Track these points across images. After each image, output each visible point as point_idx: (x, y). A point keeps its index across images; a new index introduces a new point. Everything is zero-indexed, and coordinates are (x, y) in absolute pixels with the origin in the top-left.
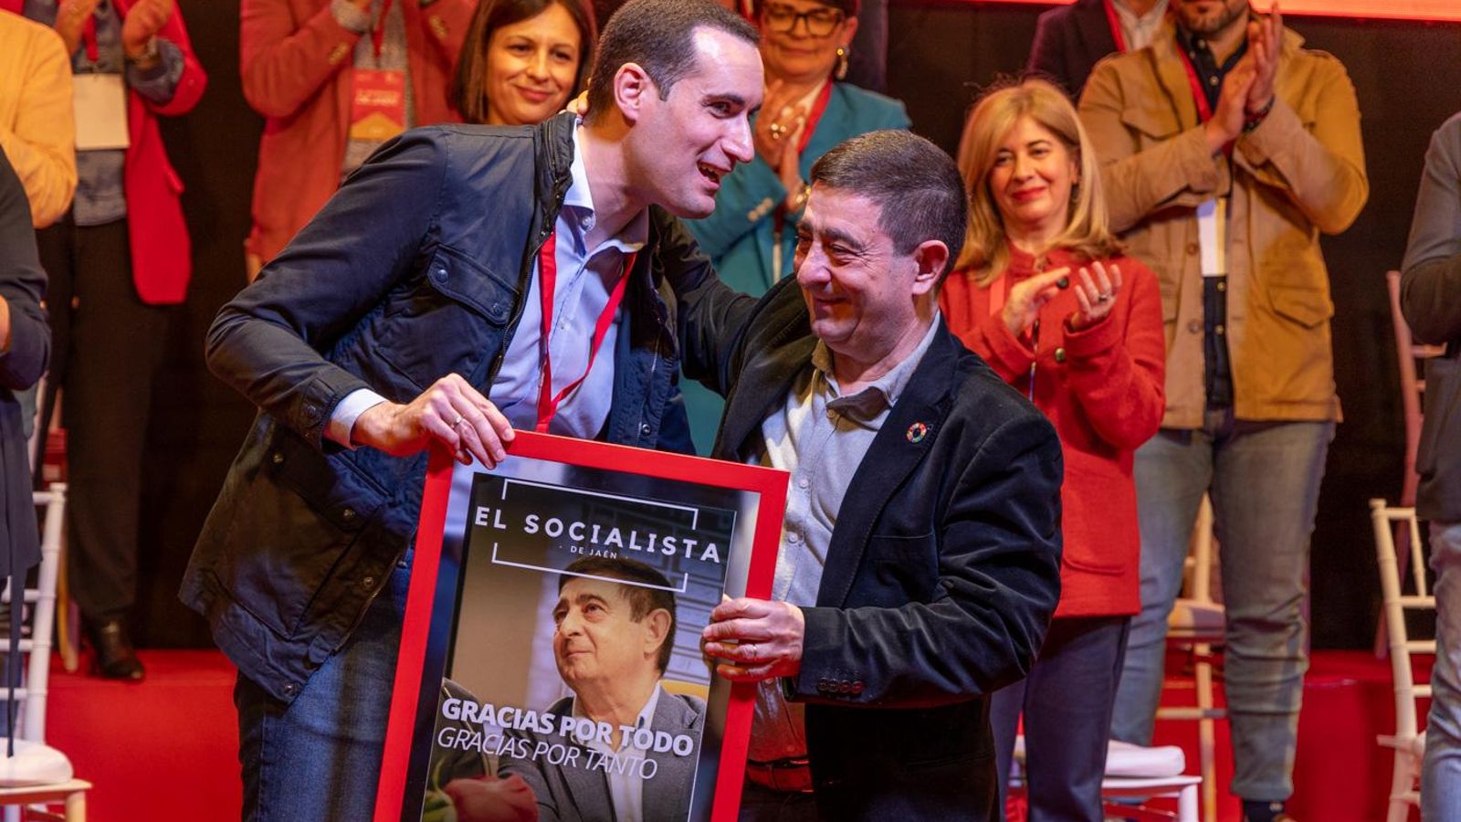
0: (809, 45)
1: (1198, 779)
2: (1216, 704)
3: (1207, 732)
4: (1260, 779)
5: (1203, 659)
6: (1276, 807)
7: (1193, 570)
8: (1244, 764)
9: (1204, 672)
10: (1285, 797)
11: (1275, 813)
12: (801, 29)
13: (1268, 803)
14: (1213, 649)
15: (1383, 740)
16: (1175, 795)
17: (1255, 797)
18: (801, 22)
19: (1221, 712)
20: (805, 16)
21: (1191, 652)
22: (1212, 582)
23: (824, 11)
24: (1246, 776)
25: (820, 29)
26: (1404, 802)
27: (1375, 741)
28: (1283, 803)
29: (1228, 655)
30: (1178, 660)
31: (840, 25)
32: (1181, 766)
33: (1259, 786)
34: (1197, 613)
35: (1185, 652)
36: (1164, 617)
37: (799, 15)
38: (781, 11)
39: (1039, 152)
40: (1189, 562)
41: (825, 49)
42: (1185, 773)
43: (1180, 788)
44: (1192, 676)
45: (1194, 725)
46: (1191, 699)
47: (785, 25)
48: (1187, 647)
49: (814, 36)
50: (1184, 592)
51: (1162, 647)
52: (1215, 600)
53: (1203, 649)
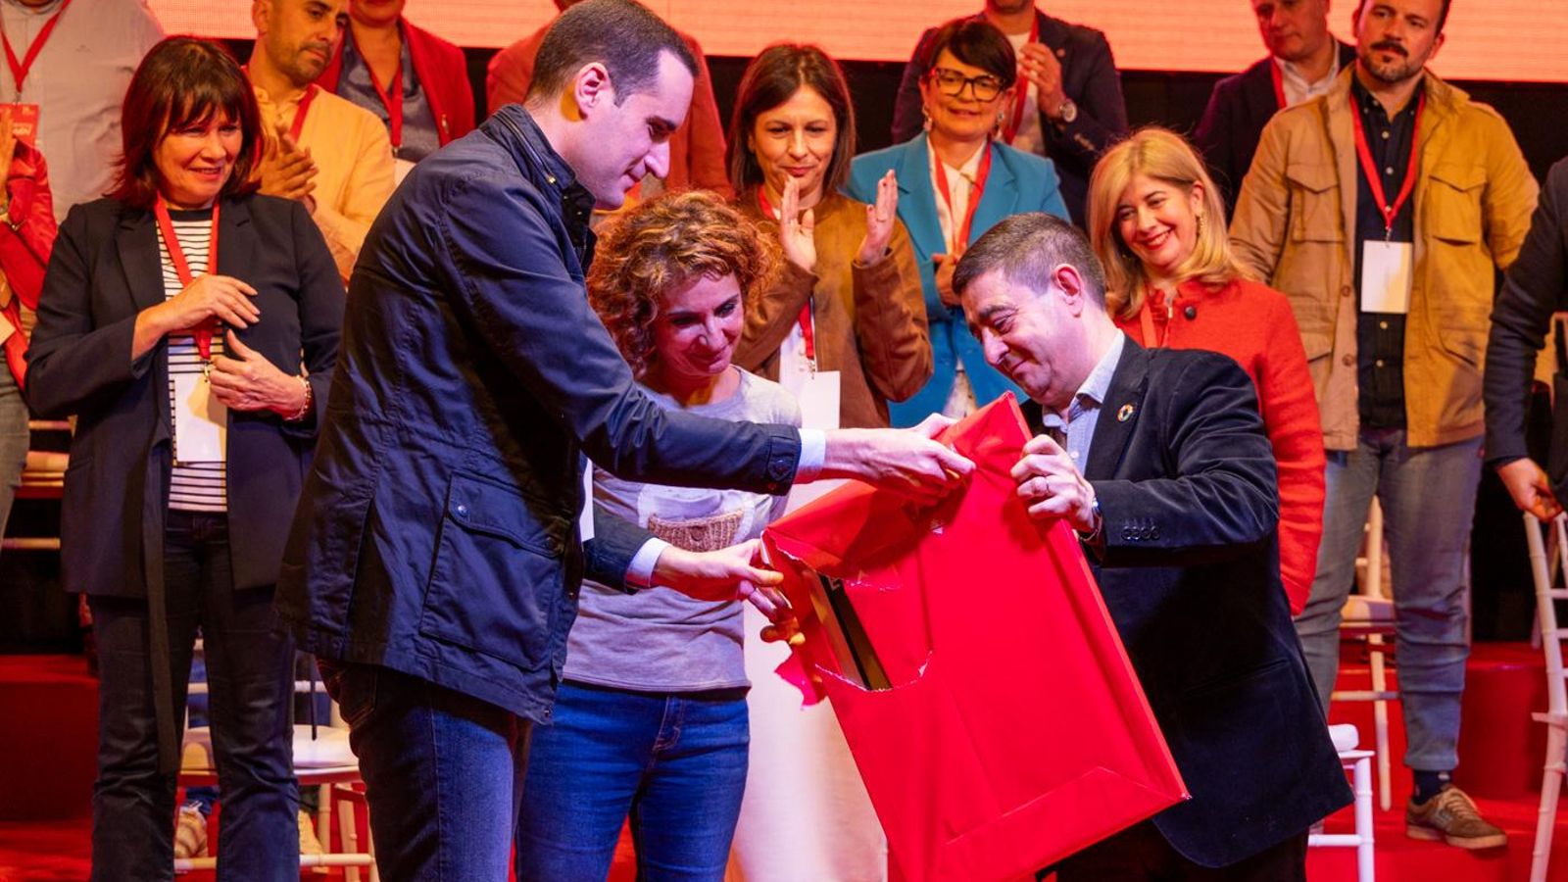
0: (974, 107)
1: (1371, 753)
2: (1388, 688)
3: (1381, 711)
4: (1428, 752)
5: (1377, 648)
6: (1444, 777)
7: (1365, 569)
8: (1415, 737)
9: (1377, 659)
10: (1451, 768)
11: (1444, 782)
12: (968, 94)
13: (1438, 773)
14: (1385, 639)
15: (1537, 717)
16: (1351, 767)
17: (1426, 767)
18: (969, 86)
19: (1394, 695)
20: (973, 82)
21: (1366, 641)
22: (1383, 580)
23: (987, 78)
24: (1416, 749)
25: (984, 94)
26: (1557, 771)
27: (1531, 718)
28: (1450, 773)
29: (1398, 642)
30: (1353, 649)
31: (1001, 93)
32: (1355, 742)
33: (1427, 757)
34: (1373, 606)
35: (1360, 641)
36: (1338, 610)
37: (967, 81)
38: (950, 75)
39: (1156, 202)
40: (1360, 562)
41: (989, 112)
42: (1358, 748)
43: (1354, 761)
44: (1367, 664)
45: (1370, 706)
46: (1367, 683)
47: (954, 89)
48: (1363, 637)
49: (979, 100)
50: (1358, 588)
51: (1337, 636)
52: (1386, 597)
53: (1376, 639)
